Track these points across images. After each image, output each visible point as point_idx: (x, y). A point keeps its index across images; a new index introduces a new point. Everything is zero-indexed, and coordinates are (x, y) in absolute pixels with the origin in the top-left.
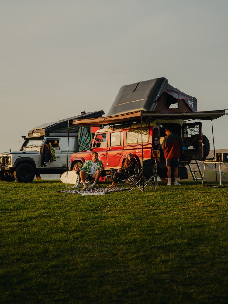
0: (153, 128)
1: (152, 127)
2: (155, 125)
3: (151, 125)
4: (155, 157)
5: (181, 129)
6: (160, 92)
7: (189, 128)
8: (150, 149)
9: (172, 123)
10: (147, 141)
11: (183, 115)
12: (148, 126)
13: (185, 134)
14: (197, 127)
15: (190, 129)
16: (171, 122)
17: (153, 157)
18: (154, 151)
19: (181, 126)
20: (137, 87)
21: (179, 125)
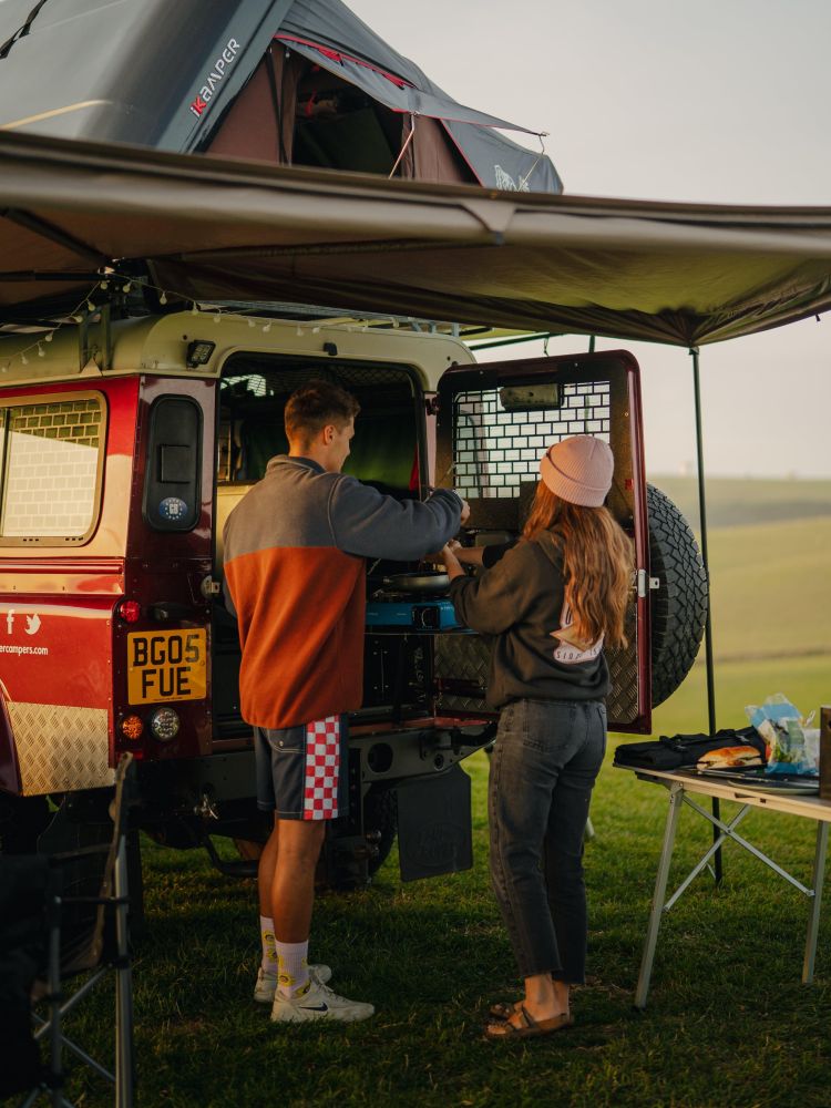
0: (148, 395)
1: (130, 383)
2: (165, 366)
3: (127, 362)
4: (154, 695)
5: (431, 422)
6: (234, 45)
7: (511, 408)
8: (107, 615)
9: (341, 354)
10: (82, 530)
11: (486, 229)
12: (92, 372)
13: (461, 469)
14: (594, 400)
15: (520, 417)
16: (331, 348)
17: (135, 697)
18: (149, 635)
19: (433, 385)
20: (35, 13)
21: (411, 374)
